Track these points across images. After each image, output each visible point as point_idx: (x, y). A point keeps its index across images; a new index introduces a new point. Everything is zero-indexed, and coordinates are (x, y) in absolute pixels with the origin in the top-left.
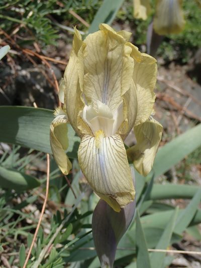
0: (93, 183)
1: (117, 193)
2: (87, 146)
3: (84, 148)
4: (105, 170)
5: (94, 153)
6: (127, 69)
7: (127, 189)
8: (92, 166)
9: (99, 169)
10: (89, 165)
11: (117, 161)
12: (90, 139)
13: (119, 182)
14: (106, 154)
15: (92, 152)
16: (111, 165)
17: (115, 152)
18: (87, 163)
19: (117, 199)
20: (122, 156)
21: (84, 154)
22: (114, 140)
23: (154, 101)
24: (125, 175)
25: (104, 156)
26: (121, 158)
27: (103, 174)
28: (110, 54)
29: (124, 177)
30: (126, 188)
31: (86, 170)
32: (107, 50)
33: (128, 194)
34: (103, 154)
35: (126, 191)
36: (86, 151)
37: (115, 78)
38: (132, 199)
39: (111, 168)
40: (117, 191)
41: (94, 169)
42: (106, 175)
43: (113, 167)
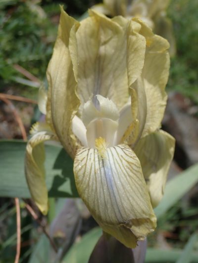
0: (96, 209)
1: (132, 221)
2: (85, 159)
3: (81, 161)
4: (115, 189)
5: (97, 167)
6: (136, 50)
7: (146, 214)
8: (94, 185)
9: (105, 187)
10: (90, 184)
11: (129, 175)
12: (89, 150)
13: (134, 204)
14: (113, 166)
15: (93, 166)
16: (122, 181)
17: (125, 163)
18: (87, 181)
19: (131, 229)
20: (136, 169)
21: (83, 170)
22: (122, 149)
23: (164, 103)
24: (141, 195)
25: (111, 169)
26: (134, 172)
27: (112, 194)
28: (102, 49)
29: (140, 197)
30: (144, 212)
31: (86, 192)
32: (99, 44)
33: (148, 221)
34: (109, 167)
35: (145, 216)
36: (86, 165)
37: (108, 82)
38: (153, 228)
39: (122, 185)
40: (132, 217)
41: (98, 189)
42: (116, 195)
43: (124, 184)
